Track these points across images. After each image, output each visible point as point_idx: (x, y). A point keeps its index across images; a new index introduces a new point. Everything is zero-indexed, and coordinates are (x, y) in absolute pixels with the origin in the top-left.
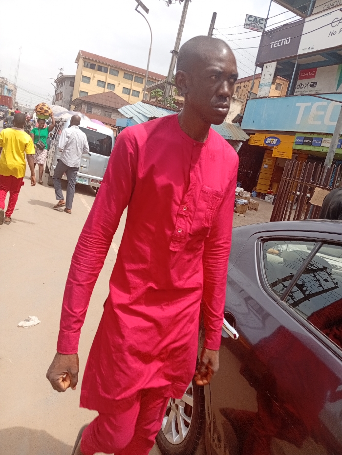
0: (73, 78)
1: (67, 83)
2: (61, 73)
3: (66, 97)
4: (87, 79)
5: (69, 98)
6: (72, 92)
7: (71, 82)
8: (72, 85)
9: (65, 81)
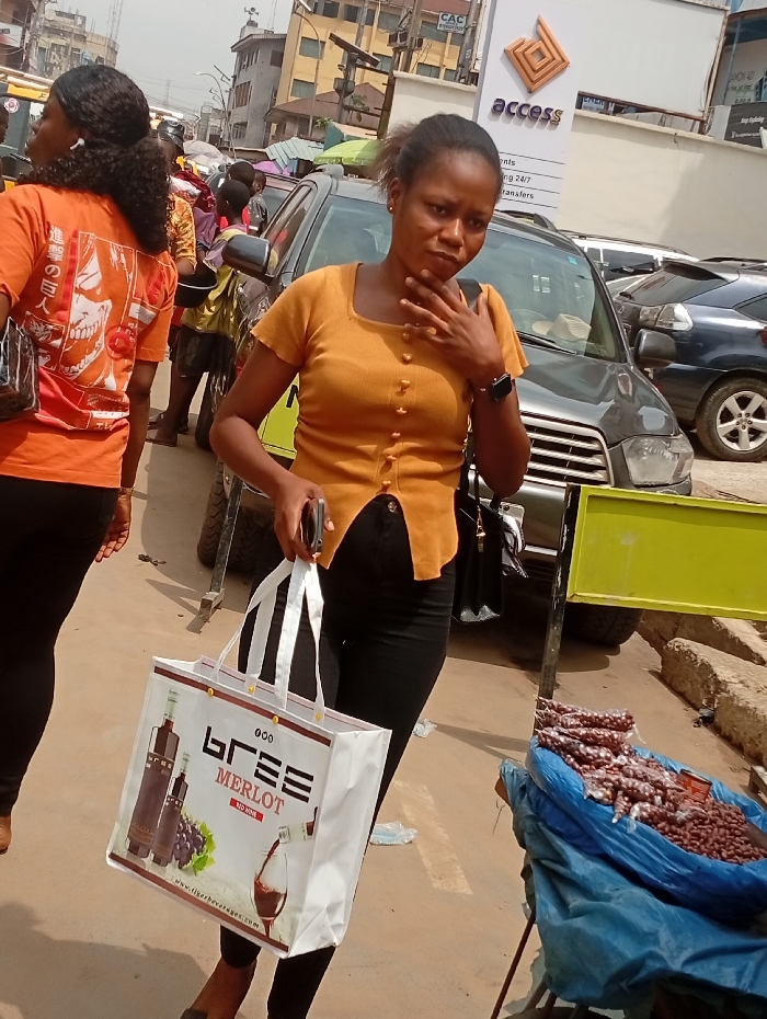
0: (282, 40)
1: (264, 56)
2: (251, 23)
3: (258, 98)
4: (312, 47)
5: (266, 99)
6: (277, 81)
7: (274, 53)
8: (278, 60)
9: (260, 50)
